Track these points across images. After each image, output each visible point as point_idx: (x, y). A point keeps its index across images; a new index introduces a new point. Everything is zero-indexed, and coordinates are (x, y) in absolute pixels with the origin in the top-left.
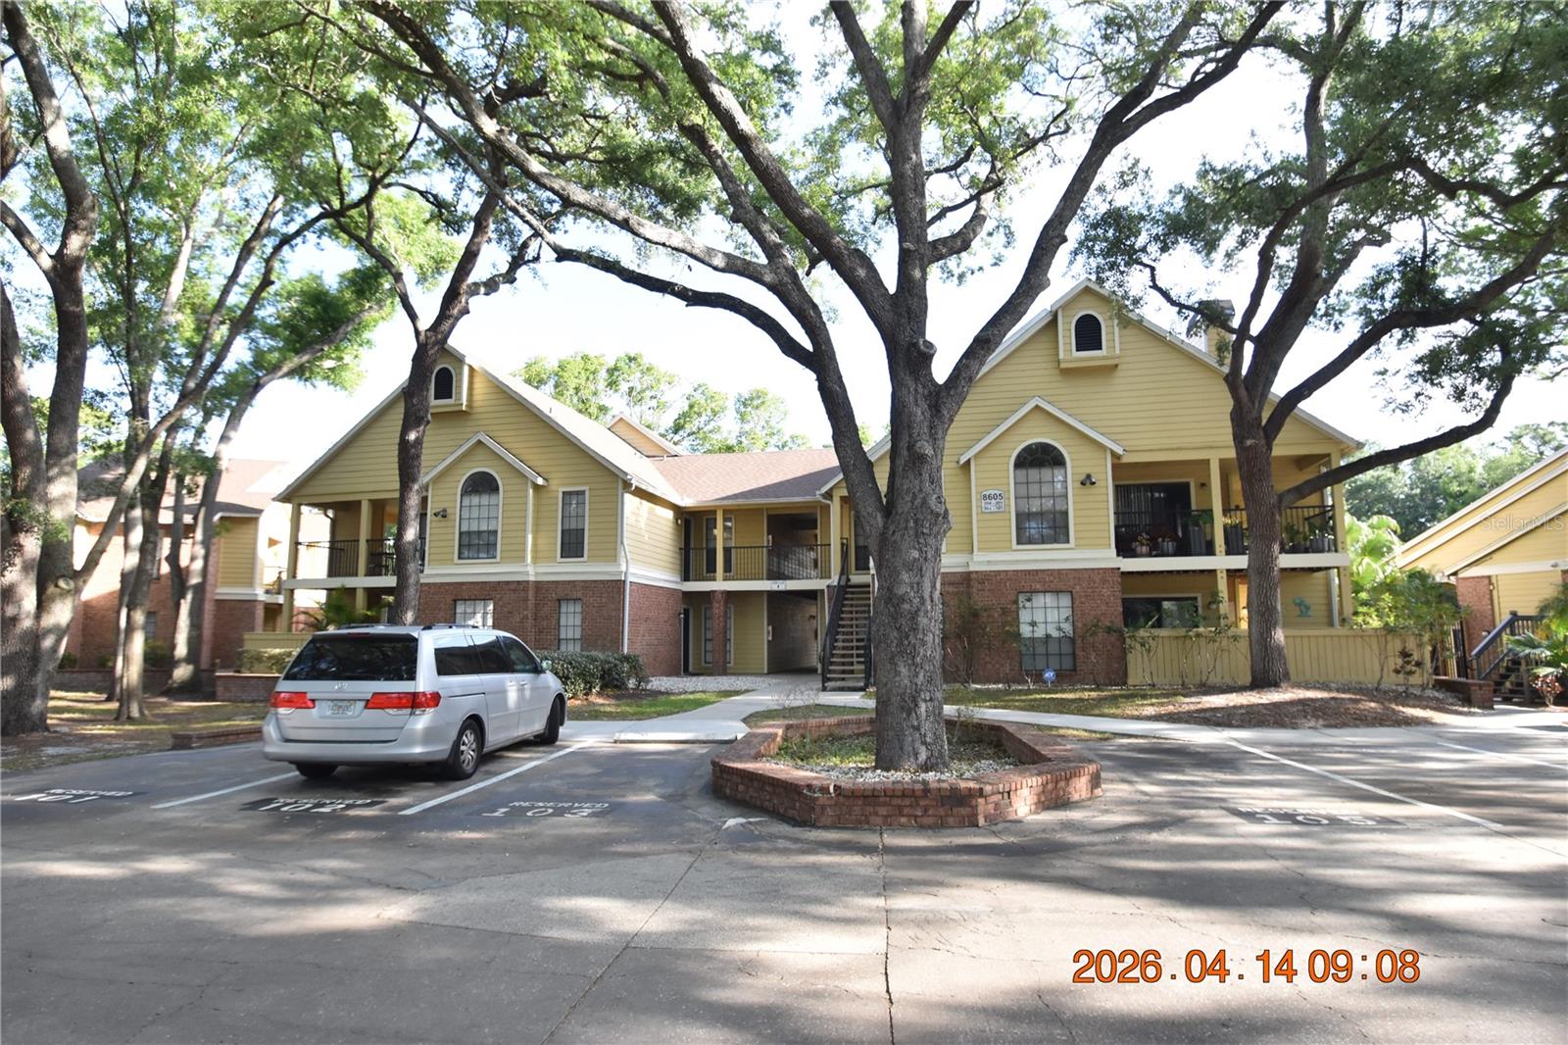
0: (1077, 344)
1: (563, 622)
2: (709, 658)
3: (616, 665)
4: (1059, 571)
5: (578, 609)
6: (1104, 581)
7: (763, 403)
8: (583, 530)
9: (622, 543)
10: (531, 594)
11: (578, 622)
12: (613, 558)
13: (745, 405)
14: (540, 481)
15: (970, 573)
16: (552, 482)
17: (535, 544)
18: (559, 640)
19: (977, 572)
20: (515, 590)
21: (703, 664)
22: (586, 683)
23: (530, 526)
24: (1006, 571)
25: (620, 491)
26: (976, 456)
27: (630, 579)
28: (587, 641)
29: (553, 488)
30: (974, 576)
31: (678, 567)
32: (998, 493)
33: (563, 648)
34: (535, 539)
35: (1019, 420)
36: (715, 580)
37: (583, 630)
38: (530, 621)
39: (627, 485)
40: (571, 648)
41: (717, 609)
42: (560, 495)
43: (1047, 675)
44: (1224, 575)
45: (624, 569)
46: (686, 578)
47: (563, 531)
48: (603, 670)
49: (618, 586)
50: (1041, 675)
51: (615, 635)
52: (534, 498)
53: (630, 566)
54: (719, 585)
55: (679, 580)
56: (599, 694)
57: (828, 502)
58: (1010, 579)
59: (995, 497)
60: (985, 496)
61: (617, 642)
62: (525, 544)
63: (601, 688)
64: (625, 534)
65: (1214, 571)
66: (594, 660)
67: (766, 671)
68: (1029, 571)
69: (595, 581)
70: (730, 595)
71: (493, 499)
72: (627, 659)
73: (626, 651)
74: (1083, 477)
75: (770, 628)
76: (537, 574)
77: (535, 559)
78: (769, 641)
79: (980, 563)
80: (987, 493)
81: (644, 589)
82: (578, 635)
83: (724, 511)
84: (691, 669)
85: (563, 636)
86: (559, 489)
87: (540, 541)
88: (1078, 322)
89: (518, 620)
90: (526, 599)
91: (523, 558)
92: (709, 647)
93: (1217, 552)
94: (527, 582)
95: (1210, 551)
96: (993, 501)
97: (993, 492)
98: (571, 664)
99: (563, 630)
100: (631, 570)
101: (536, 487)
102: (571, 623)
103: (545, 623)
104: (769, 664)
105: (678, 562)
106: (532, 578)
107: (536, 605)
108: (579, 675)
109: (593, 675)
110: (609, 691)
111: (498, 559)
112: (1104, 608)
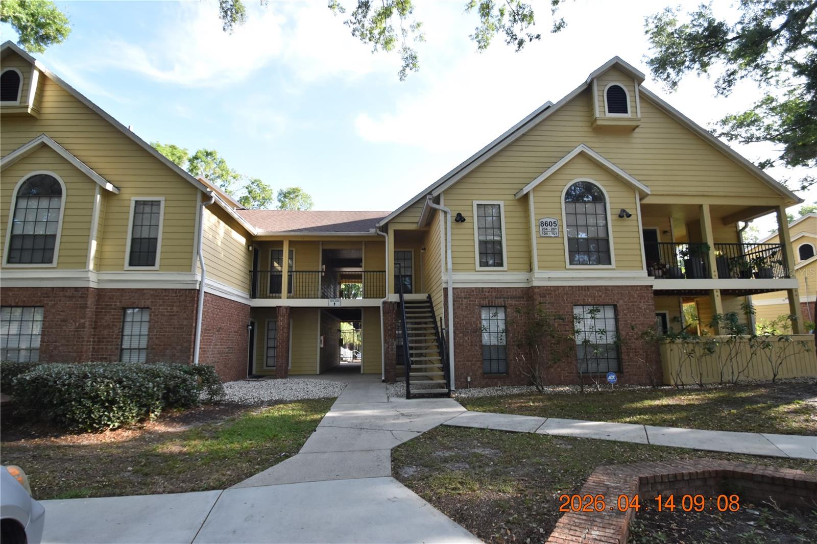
0: (609, 108)
1: (127, 331)
2: (271, 362)
3: (184, 381)
4: (606, 287)
5: (146, 317)
6: (641, 297)
7: (297, 196)
8: (156, 239)
9: (198, 253)
10: (91, 301)
11: (145, 331)
12: (188, 267)
13: (285, 197)
14: (109, 187)
15: (533, 288)
16: (123, 191)
17: (99, 251)
18: (122, 350)
19: (539, 287)
20: (71, 297)
21: (265, 368)
22: (141, 406)
23: (95, 232)
24: (564, 287)
25: (199, 203)
26: (534, 189)
27: (205, 289)
28: (154, 351)
29: (126, 197)
30: (536, 290)
31: (247, 286)
32: (553, 221)
33: (126, 358)
34: (100, 246)
35: (567, 163)
36: (280, 298)
37: (150, 339)
38: (88, 331)
39: (206, 197)
40: (134, 359)
41: (282, 321)
42: (133, 205)
43: (610, 378)
44: (719, 293)
45: (199, 278)
46: (253, 295)
47: (133, 240)
48: (167, 388)
49: (191, 295)
50: (605, 377)
51: (185, 345)
52: (102, 204)
53: (206, 277)
54: (284, 302)
55: (248, 297)
56: (161, 419)
57: (384, 234)
58: (567, 294)
59: (550, 224)
60: (542, 223)
61: (188, 351)
62: (87, 249)
63: (163, 410)
64: (202, 246)
65: (712, 290)
66: (154, 375)
67: (318, 373)
68: (582, 287)
69: (166, 290)
70: (293, 310)
71: (54, 202)
72: (199, 370)
73: (197, 361)
74: (619, 212)
75: (322, 337)
76: (99, 281)
77: (99, 266)
78: (321, 348)
79: (538, 279)
80: (544, 220)
81: (216, 300)
82: (144, 343)
83: (290, 242)
84: (254, 372)
85: (126, 345)
86: (131, 197)
87: (107, 248)
88: (608, 91)
89: (73, 328)
90: (84, 307)
91: (85, 264)
92: (271, 353)
93: (713, 276)
94: (87, 289)
95: (706, 275)
96: (549, 228)
97: (549, 220)
98: (120, 382)
99: (126, 338)
100: (206, 281)
101: (106, 194)
102: (136, 331)
103: (105, 332)
104: (320, 366)
105: (248, 282)
106: (93, 285)
107: (97, 314)
108: (131, 397)
109: (152, 396)
110: (176, 413)
111: (55, 264)
112: (642, 319)
